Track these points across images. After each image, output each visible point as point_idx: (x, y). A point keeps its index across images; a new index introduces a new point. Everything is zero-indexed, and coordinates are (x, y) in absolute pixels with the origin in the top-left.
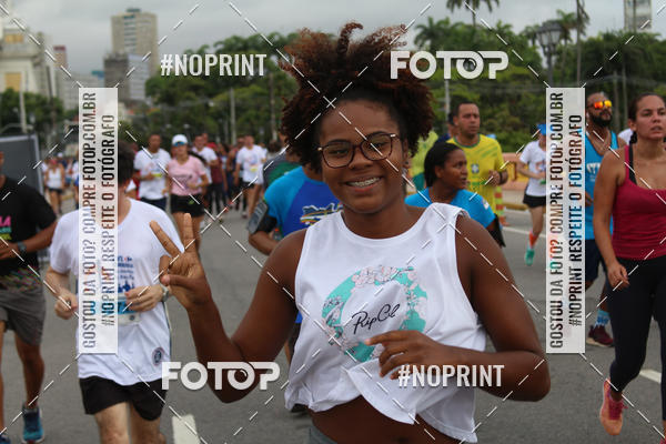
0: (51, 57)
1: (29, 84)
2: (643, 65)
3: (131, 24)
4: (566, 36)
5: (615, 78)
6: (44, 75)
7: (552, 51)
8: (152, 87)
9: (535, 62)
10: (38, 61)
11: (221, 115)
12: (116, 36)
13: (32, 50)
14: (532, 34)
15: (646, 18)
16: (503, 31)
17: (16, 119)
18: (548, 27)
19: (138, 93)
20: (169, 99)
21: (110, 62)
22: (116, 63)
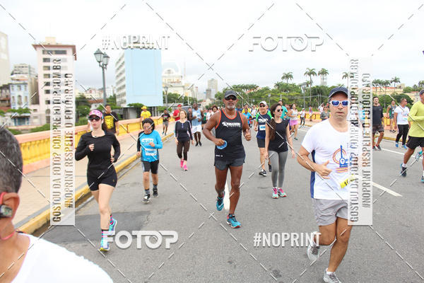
0: (195, 89)
1: (190, 95)
2: (325, 93)
3: (212, 82)
5: (318, 95)
6: (193, 93)
7: (305, 89)
8: (216, 96)
9: (300, 92)
10: (192, 90)
12: (209, 85)
14: (300, 86)
15: (325, 82)
16: (293, 85)
18: (304, 84)
19: (213, 97)
20: (220, 99)
21: (207, 90)
22: (208, 91)
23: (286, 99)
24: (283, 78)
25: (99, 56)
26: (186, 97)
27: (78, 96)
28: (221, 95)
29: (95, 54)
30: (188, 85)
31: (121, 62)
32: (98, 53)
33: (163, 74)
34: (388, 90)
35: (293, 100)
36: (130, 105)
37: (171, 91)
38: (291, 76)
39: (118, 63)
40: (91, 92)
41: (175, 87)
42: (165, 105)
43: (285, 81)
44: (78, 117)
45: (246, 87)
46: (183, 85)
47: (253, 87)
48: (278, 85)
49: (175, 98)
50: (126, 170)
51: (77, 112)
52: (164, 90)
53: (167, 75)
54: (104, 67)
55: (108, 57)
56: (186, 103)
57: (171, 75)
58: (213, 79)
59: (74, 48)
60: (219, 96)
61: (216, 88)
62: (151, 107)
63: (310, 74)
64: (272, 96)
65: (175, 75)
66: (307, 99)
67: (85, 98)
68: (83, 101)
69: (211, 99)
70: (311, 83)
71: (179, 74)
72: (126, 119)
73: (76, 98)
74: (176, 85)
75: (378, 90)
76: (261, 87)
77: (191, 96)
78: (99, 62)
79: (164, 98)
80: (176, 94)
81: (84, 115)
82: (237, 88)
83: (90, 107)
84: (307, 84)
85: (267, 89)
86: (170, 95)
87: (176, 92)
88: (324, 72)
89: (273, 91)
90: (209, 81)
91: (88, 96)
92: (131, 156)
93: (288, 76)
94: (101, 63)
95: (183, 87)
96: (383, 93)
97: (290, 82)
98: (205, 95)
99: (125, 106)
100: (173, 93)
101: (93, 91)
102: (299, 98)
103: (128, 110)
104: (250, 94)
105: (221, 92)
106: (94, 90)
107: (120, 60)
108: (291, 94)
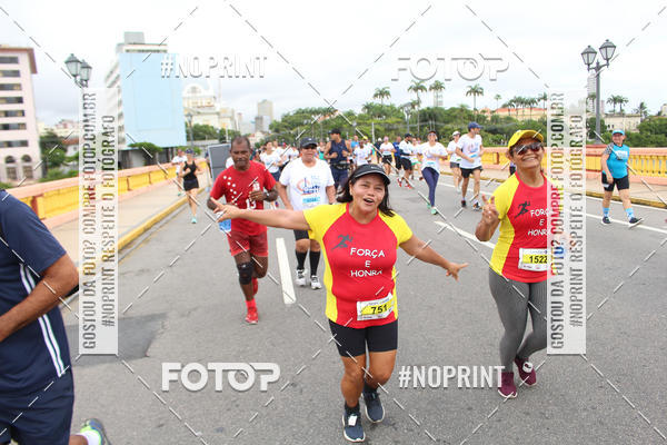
0: (236, 118)
1: (229, 126)
2: (440, 118)
3: (263, 104)
4: (413, 107)
6: (235, 124)
7: (409, 113)
8: (271, 127)
9: (403, 118)
10: (232, 118)
11: (295, 136)
12: (259, 109)
13: (230, 115)
14: (402, 108)
16: (392, 107)
17: (225, 138)
18: (407, 105)
19: (266, 129)
20: (277, 131)
21: (257, 118)
22: (259, 119)
23: (381, 129)
24: (376, 95)
25: (73, 65)
26: (222, 131)
27: (43, 132)
28: (278, 124)
29: (67, 62)
30: (225, 110)
31: (115, 75)
32: (72, 60)
33: (185, 94)
34: (534, 112)
35: (391, 130)
36: (131, 145)
37: (198, 121)
38: (387, 93)
39: (108, 77)
40: (65, 126)
41: (204, 114)
42: (190, 143)
43: (378, 101)
44: (45, 168)
45: (316, 112)
46: (218, 110)
47: (329, 111)
48: (367, 107)
49: (205, 132)
50: (128, 250)
51: (44, 160)
52: (186, 120)
53: (190, 95)
54: (84, 83)
55: (89, 67)
56: (222, 140)
57: (198, 95)
58: (264, 101)
59: (30, 52)
60: (276, 128)
61: (271, 114)
62: (167, 148)
63: (416, 89)
64: (359, 124)
65: (205, 94)
66: (412, 129)
67: (55, 136)
68: (53, 142)
69: (263, 133)
70: (418, 103)
71: (211, 93)
72: (126, 168)
73: (41, 138)
74: (206, 110)
75: (520, 112)
76: (341, 110)
77: (230, 128)
78: (75, 76)
79: (187, 132)
80: (206, 126)
81: (56, 164)
82: (304, 114)
83: (66, 151)
84: (413, 105)
85: (350, 114)
86: (196, 127)
87: (205, 123)
88: (438, 87)
89: (361, 117)
90: (259, 104)
91: (61, 133)
92: (135, 227)
93: (383, 93)
94: (78, 78)
95: (218, 114)
96: (527, 118)
97: (386, 101)
98: (253, 125)
99: (125, 147)
100: (201, 124)
101: (69, 126)
102: (400, 126)
103: (130, 154)
104: (325, 123)
105: (280, 120)
106: (72, 122)
107: (112, 72)
108: (389, 121)
